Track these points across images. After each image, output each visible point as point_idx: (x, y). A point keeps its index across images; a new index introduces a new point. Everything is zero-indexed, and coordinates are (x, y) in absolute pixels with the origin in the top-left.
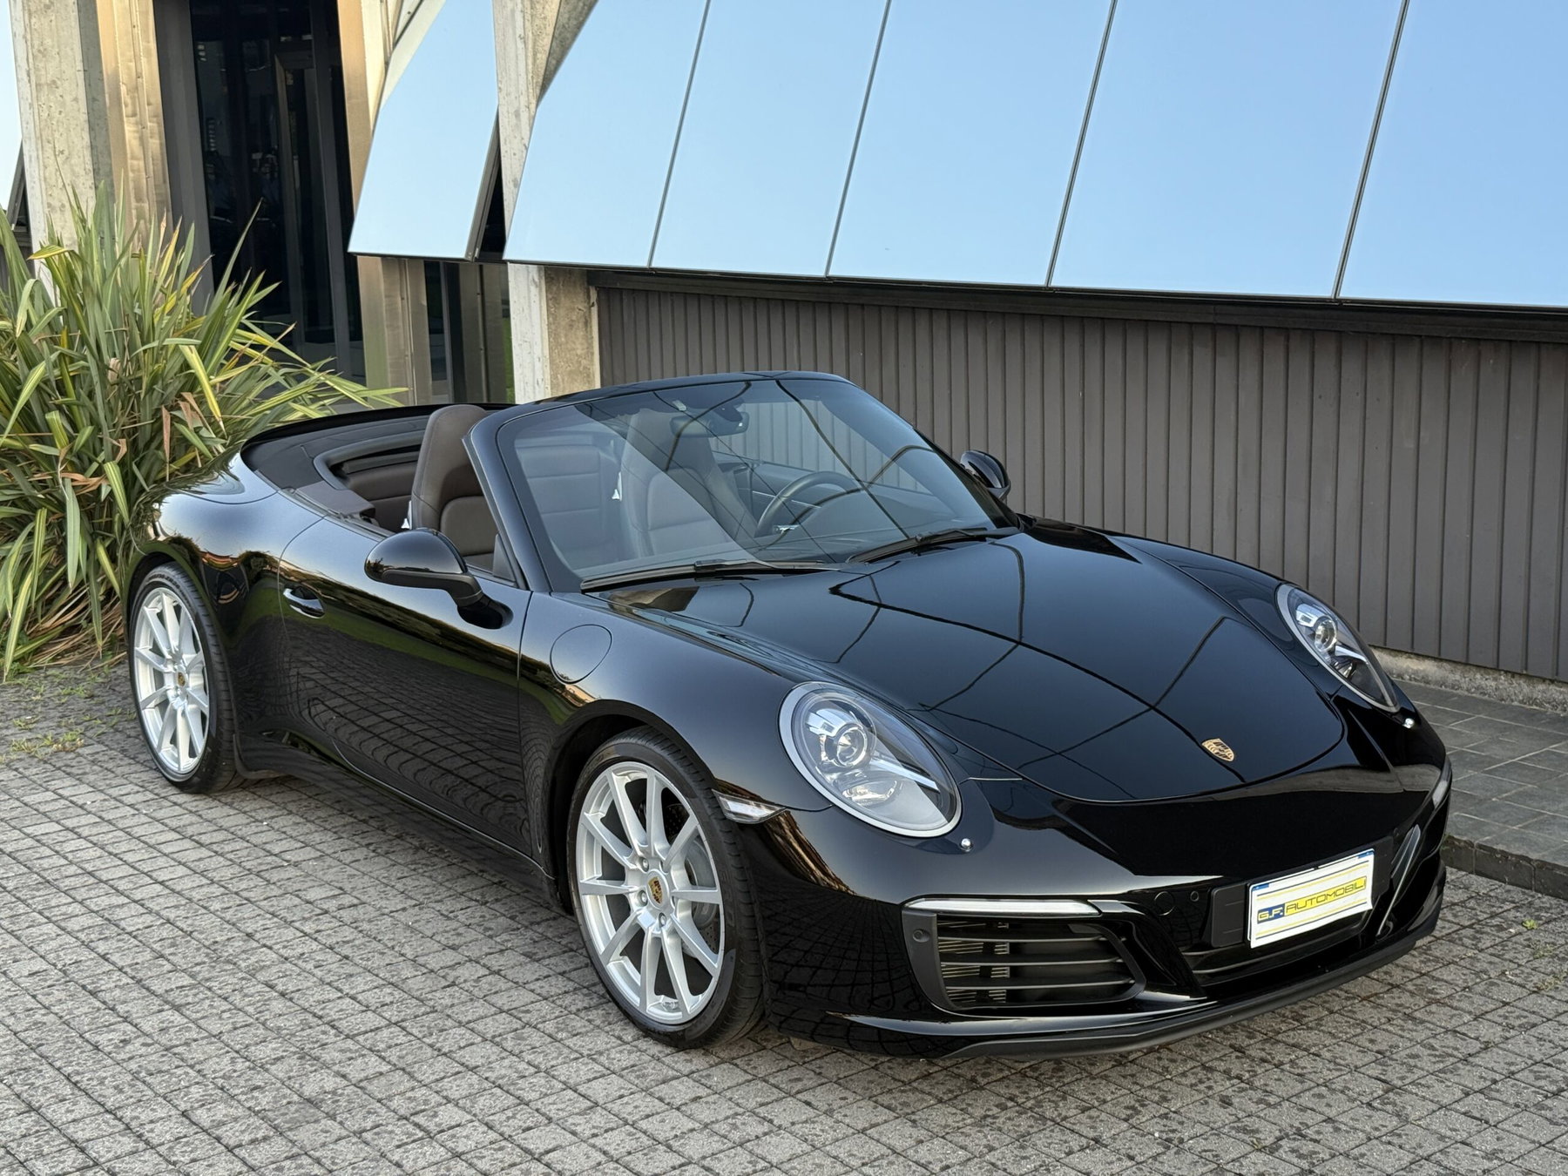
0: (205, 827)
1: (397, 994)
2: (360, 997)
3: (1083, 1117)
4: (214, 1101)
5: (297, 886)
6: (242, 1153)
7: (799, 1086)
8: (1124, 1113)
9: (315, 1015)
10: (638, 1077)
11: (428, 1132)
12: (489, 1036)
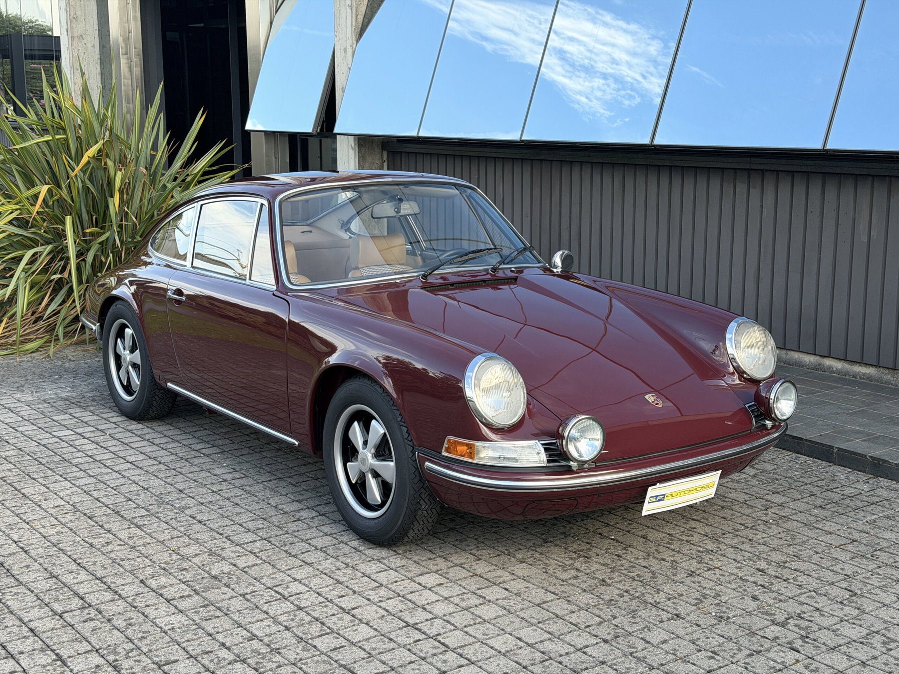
0: (156, 435)
1: (266, 524)
2: (244, 525)
3: (668, 602)
4: (160, 575)
5: (209, 467)
6: (175, 603)
7: (501, 580)
8: (693, 602)
9: (218, 533)
10: (406, 571)
11: (284, 596)
12: (319, 547)
